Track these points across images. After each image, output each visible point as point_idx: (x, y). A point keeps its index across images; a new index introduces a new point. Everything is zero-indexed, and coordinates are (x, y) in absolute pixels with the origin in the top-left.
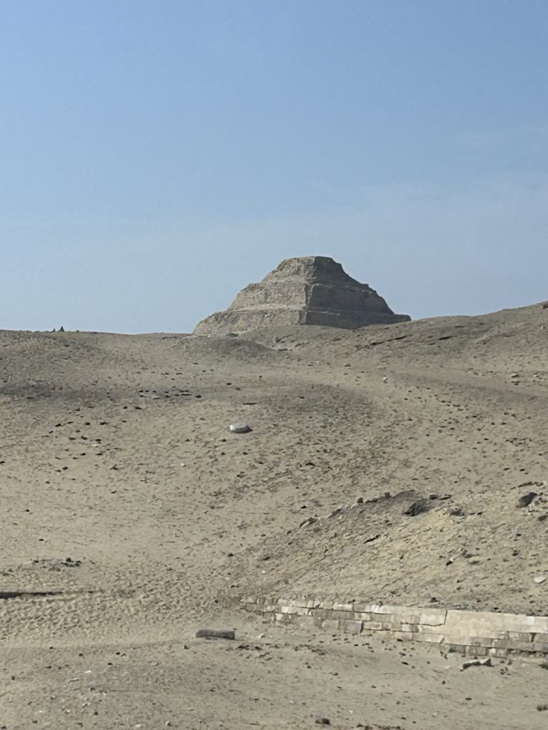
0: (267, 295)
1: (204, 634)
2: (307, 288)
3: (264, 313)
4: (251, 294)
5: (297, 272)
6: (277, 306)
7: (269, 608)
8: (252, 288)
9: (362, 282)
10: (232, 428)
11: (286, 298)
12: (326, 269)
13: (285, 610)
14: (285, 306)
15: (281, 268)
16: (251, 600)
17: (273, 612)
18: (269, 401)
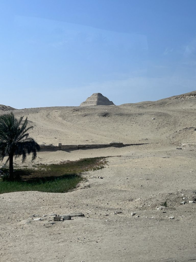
0: (91, 99)
1: (177, 149)
2: (97, 98)
3: (91, 101)
4: (89, 99)
5: (95, 95)
6: (93, 100)
7: (180, 145)
8: (89, 98)
9: (105, 96)
10: (152, 119)
11: (94, 99)
12: (100, 95)
13: (183, 145)
14: (94, 100)
15: (93, 95)
16: (176, 143)
17: (181, 145)
18: (155, 115)
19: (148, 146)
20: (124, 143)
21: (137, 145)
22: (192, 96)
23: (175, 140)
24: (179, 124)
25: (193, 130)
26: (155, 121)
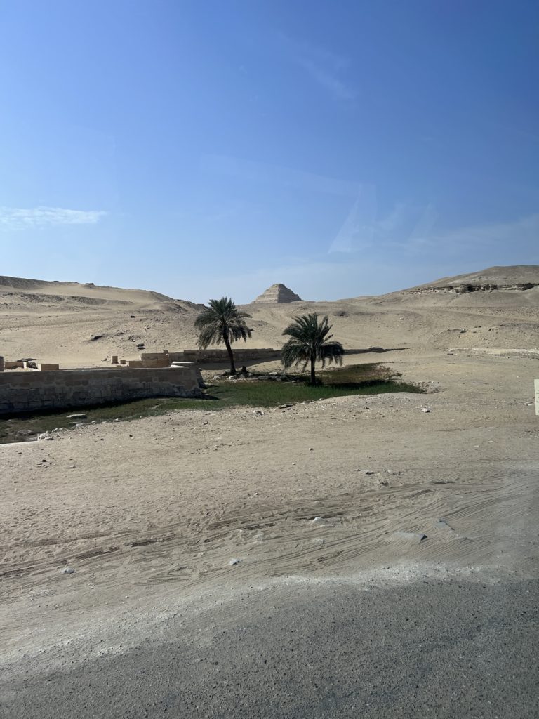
10: (400, 319)
16: (442, 348)
18: (401, 314)
19: (411, 351)
20: (384, 348)
21: (397, 349)
22: (430, 291)
23: (440, 344)
24: (434, 325)
25: (459, 332)
26: (404, 321)
